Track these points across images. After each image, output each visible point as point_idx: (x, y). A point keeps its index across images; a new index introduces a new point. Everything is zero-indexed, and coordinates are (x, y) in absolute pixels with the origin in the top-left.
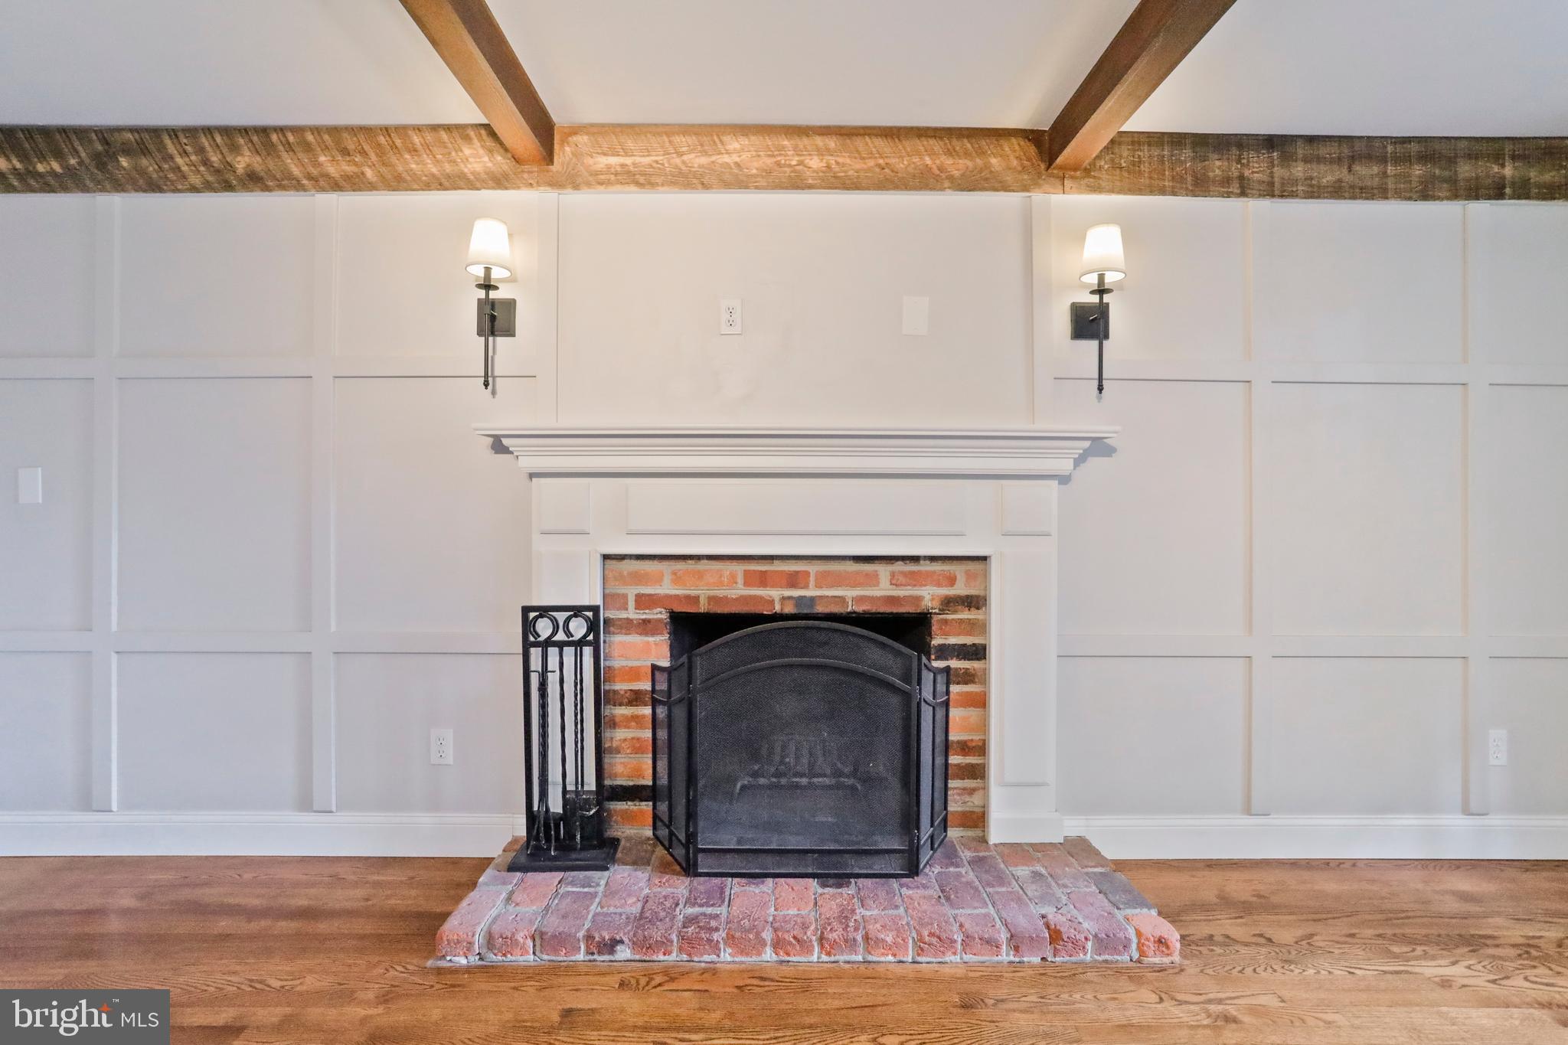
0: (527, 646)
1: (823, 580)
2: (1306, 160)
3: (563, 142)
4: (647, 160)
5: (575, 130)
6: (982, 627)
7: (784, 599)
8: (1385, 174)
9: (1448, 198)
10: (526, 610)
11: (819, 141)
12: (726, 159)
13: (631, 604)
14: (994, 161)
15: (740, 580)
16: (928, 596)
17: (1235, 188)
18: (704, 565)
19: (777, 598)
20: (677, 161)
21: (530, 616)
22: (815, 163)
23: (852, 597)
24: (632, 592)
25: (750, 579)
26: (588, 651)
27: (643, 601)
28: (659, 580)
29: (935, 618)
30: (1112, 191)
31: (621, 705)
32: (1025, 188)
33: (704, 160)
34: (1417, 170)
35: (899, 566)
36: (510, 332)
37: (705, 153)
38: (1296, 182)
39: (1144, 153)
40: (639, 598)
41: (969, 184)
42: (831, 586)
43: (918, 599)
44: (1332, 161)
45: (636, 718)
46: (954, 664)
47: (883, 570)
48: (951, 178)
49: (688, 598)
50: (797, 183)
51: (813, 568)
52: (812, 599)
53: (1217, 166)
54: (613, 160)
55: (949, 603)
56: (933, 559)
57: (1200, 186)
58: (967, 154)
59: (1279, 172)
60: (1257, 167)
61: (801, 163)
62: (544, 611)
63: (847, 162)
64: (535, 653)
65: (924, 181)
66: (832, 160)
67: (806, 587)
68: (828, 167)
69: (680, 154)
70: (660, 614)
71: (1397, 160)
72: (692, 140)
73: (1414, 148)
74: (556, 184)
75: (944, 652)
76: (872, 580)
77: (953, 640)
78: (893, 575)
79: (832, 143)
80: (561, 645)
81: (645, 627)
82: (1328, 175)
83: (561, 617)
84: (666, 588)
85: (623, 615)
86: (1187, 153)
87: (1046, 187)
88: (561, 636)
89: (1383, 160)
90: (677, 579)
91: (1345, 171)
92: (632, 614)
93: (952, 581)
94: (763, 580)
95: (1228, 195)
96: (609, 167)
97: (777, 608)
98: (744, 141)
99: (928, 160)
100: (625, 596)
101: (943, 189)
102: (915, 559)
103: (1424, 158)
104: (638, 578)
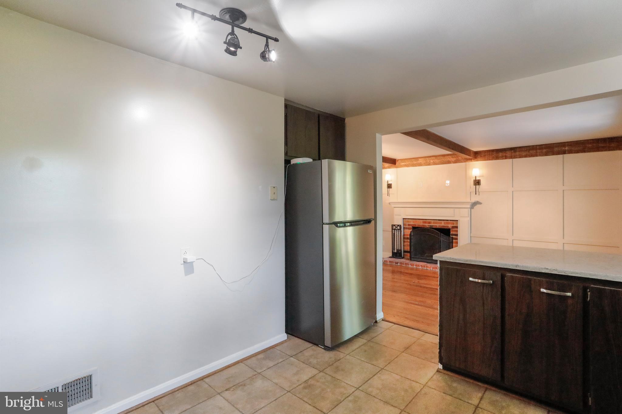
0: (392, 230)
1: (434, 223)
2: (519, 151)
3: (397, 162)
4: (408, 163)
5: (398, 160)
6: (457, 231)
7: (428, 225)
8: (537, 152)
9: (552, 155)
10: (392, 225)
11: (432, 158)
12: (419, 162)
13: (407, 225)
14: (460, 158)
15: (422, 222)
16: (450, 226)
17: (504, 158)
18: (417, 220)
19: (427, 225)
20: (412, 163)
21: (393, 226)
22: (432, 161)
23: (438, 225)
24: (407, 223)
25: (424, 222)
26: (400, 230)
27: (409, 225)
28: (411, 222)
29: (451, 230)
30: (480, 161)
31: (406, 239)
32: (465, 162)
33: (416, 162)
34: (544, 151)
35: (445, 221)
36: (391, 188)
37: (416, 161)
38: (517, 156)
39: (486, 154)
40: (408, 224)
41: (455, 162)
42: (434, 224)
43: (448, 226)
44: (525, 151)
45: (408, 241)
46: (454, 237)
47: (443, 222)
48: (453, 161)
49: (415, 225)
50: (429, 164)
51: (432, 221)
52: (432, 225)
53: (500, 154)
54: (403, 163)
55: (453, 227)
56: (451, 220)
57: (497, 158)
58: (455, 157)
59: (513, 154)
60: (508, 154)
61: (429, 162)
62: (394, 225)
63: (437, 161)
64: (393, 230)
65: (449, 162)
66: (434, 160)
67: (431, 224)
68: (434, 162)
69: (412, 162)
70: (411, 227)
71: (540, 149)
72: (414, 160)
73: (544, 146)
74: (397, 167)
75: (453, 235)
76: (441, 223)
77: (454, 233)
78: (444, 222)
79: (434, 158)
80: (396, 230)
81: (409, 229)
82: (524, 154)
83: (396, 226)
84: (412, 223)
85: (406, 227)
86: (495, 153)
87: (469, 161)
88: (396, 229)
89: (536, 149)
90: (413, 222)
91: (528, 152)
92: (407, 227)
93: (453, 224)
94: (425, 222)
95: (503, 159)
96: (403, 164)
97: (427, 227)
98: (421, 159)
99: (449, 159)
100: (406, 224)
101: (451, 163)
102: (448, 220)
103: (545, 148)
104: (408, 222)
